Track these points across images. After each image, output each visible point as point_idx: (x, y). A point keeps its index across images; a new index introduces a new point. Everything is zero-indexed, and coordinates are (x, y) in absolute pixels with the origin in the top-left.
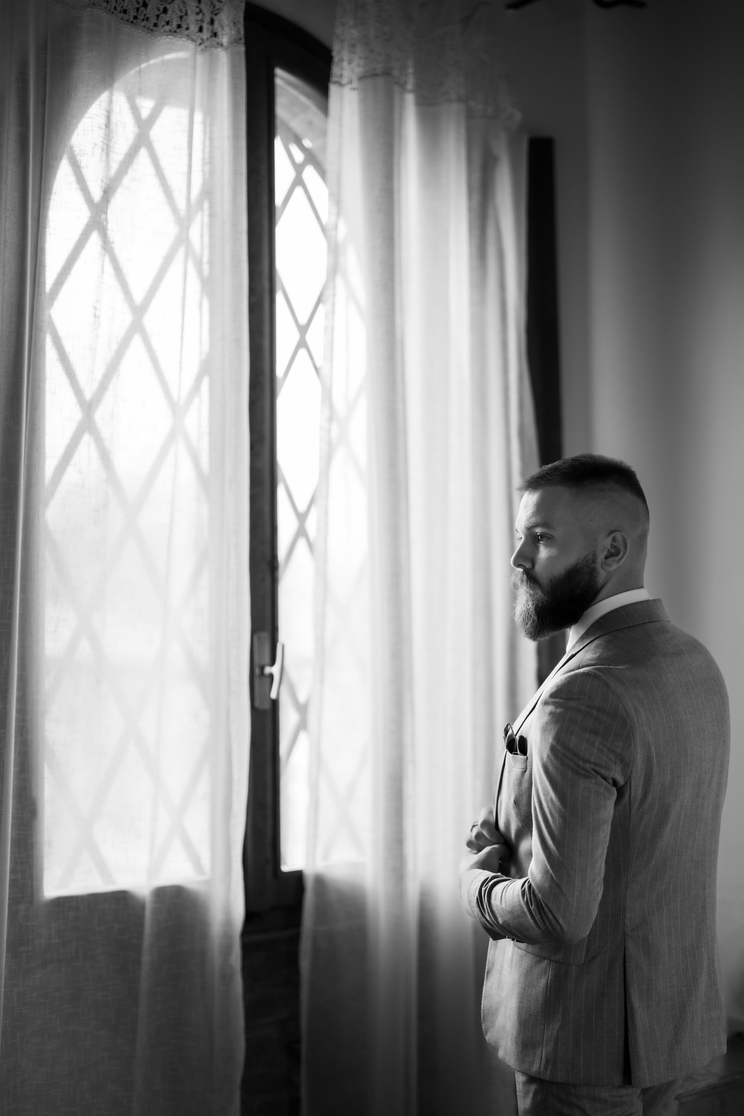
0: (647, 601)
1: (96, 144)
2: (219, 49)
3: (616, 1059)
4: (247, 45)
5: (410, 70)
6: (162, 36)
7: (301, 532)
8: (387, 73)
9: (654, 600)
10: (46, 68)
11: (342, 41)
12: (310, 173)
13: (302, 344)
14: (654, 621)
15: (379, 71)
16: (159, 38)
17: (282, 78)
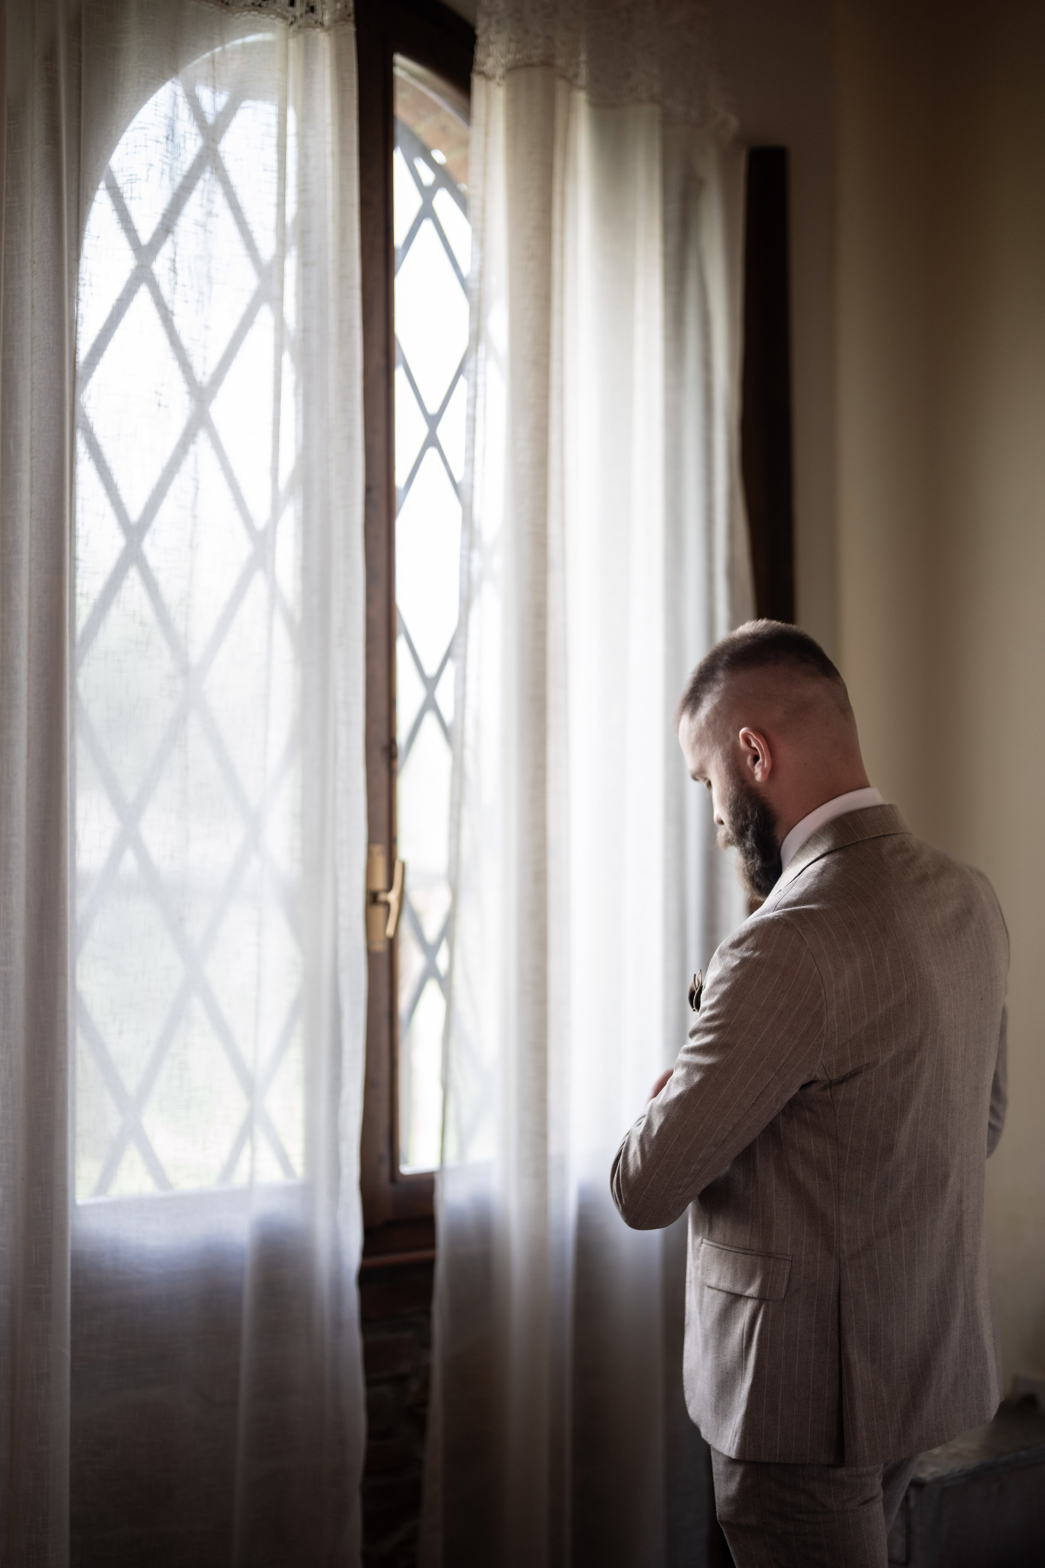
0: (882, 807)
1: (151, 165)
2: (319, 30)
3: (824, 1429)
4: (358, 23)
5: (583, 57)
6: (242, 12)
7: (430, 705)
8: (547, 63)
9: (890, 805)
10: (80, 61)
11: (489, 15)
12: (443, 201)
13: (432, 441)
14: (890, 835)
15: (535, 60)
16: (237, 15)
17: (404, 69)
